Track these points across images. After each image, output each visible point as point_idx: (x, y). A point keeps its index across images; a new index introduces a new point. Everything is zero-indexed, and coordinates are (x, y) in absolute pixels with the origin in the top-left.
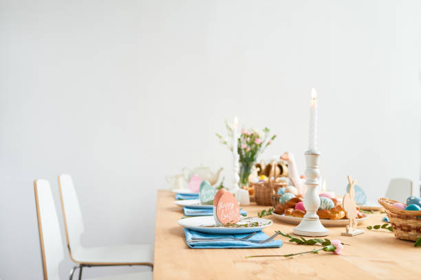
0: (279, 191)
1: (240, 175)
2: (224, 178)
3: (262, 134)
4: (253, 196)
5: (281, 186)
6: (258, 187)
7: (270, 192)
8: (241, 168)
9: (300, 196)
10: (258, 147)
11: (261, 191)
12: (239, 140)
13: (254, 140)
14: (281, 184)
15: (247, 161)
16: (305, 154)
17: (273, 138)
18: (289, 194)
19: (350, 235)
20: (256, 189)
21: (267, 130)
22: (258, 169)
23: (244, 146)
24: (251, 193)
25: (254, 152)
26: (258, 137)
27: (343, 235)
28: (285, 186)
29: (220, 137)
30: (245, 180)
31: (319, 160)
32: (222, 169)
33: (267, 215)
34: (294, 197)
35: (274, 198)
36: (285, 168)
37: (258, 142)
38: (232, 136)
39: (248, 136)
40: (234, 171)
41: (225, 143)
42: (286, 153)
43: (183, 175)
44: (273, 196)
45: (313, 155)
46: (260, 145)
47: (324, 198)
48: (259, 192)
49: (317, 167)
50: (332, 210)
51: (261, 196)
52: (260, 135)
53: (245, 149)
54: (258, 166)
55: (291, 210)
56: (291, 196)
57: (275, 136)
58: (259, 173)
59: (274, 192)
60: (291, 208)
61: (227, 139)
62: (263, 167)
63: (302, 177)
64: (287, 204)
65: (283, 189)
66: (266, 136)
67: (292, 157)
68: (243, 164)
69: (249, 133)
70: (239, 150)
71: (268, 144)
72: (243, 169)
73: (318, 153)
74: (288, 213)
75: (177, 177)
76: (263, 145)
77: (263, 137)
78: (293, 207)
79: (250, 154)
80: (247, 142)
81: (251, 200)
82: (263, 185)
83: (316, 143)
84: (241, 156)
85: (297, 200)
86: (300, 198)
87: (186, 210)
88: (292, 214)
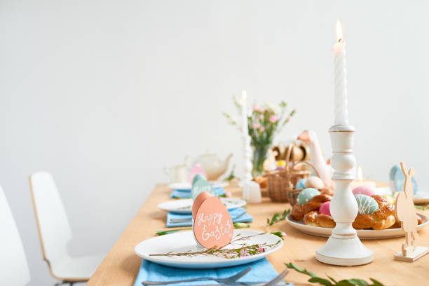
0: (298, 184)
1: (253, 162)
2: (234, 167)
3: (277, 109)
4: (265, 190)
5: (302, 176)
6: (271, 178)
7: (287, 185)
8: (255, 153)
9: (326, 192)
10: (274, 126)
11: (276, 183)
12: (250, 119)
13: (269, 117)
14: (301, 173)
15: (261, 145)
16: (330, 132)
17: (292, 115)
18: (310, 189)
19: (410, 261)
20: (269, 180)
21: (284, 104)
22: (276, 153)
23: (257, 125)
24: (262, 185)
25: (269, 133)
26: (273, 113)
27: (397, 259)
28: (308, 175)
29: (228, 116)
30: (260, 167)
31: (353, 140)
32: (231, 155)
33: (281, 220)
34: (319, 193)
35: (291, 195)
36: (308, 150)
37: (273, 119)
38: (240, 113)
39: (260, 113)
40: (245, 157)
41: (234, 123)
42: (306, 132)
43: (184, 165)
44: (290, 192)
45: (341, 132)
46: (276, 123)
47: (363, 196)
48: (273, 185)
49: (350, 151)
50: (376, 214)
51: (276, 189)
52: (275, 112)
53: (258, 130)
54: (276, 149)
55: (314, 215)
56: (314, 193)
57: (293, 112)
58: (277, 158)
59: (291, 186)
60: (314, 210)
61: (235, 119)
62: (282, 150)
63: (328, 162)
64: (307, 205)
65: (304, 181)
66: (283, 113)
67: (313, 137)
68: (257, 148)
69: (263, 110)
70: (251, 131)
71: (287, 121)
72: (257, 155)
73: (351, 128)
74: (309, 220)
75: (177, 168)
76: (280, 124)
77: (279, 114)
78: (317, 209)
79: (265, 135)
80: (260, 121)
81: (263, 195)
82: (278, 175)
83: (346, 112)
84: (254, 139)
85: (322, 199)
86: (327, 196)
87: (170, 217)
88: (315, 221)
